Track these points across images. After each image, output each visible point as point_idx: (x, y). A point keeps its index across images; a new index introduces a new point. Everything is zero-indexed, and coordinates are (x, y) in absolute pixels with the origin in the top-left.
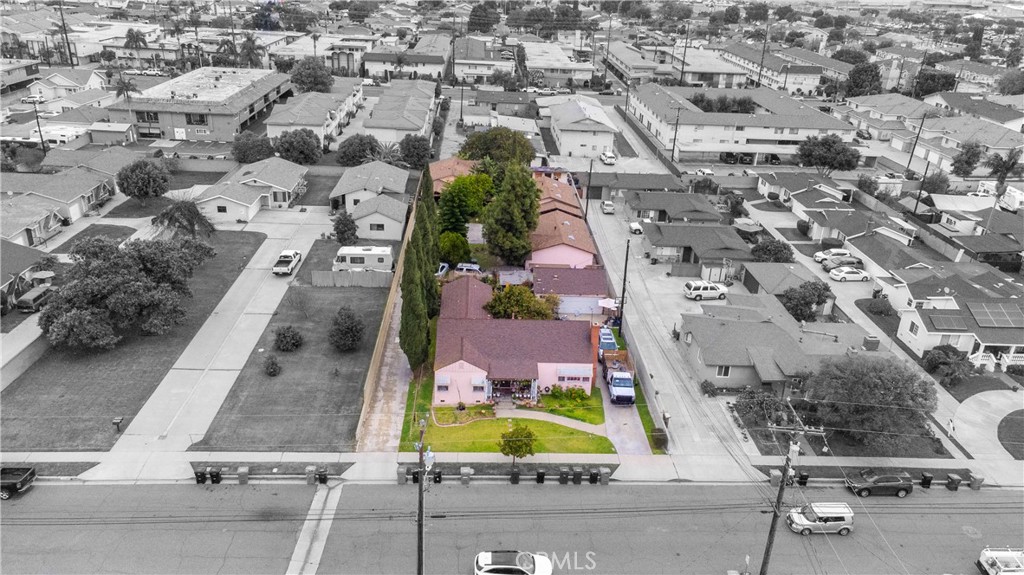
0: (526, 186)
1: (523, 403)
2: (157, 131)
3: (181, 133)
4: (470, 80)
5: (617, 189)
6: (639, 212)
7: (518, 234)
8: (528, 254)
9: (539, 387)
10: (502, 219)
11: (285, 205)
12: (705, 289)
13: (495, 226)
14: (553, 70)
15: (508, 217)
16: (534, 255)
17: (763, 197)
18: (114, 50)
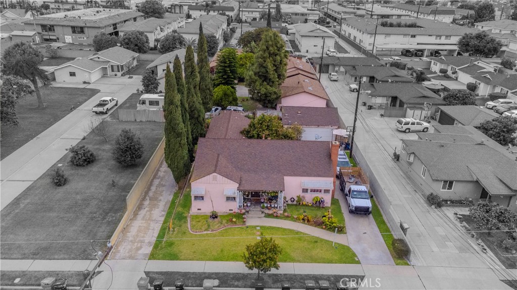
0: (277, 46)
1: (270, 212)
2: (54, 38)
3: (69, 39)
4: (249, 20)
5: (340, 66)
6: (356, 78)
7: (271, 84)
8: (279, 98)
9: (285, 198)
10: (259, 73)
11: (119, 74)
12: (413, 124)
13: (253, 77)
14: (296, 14)
15: (263, 70)
16: (283, 100)
17: (435, 73)
18: (49, 4)
